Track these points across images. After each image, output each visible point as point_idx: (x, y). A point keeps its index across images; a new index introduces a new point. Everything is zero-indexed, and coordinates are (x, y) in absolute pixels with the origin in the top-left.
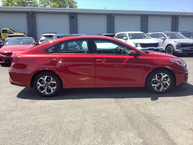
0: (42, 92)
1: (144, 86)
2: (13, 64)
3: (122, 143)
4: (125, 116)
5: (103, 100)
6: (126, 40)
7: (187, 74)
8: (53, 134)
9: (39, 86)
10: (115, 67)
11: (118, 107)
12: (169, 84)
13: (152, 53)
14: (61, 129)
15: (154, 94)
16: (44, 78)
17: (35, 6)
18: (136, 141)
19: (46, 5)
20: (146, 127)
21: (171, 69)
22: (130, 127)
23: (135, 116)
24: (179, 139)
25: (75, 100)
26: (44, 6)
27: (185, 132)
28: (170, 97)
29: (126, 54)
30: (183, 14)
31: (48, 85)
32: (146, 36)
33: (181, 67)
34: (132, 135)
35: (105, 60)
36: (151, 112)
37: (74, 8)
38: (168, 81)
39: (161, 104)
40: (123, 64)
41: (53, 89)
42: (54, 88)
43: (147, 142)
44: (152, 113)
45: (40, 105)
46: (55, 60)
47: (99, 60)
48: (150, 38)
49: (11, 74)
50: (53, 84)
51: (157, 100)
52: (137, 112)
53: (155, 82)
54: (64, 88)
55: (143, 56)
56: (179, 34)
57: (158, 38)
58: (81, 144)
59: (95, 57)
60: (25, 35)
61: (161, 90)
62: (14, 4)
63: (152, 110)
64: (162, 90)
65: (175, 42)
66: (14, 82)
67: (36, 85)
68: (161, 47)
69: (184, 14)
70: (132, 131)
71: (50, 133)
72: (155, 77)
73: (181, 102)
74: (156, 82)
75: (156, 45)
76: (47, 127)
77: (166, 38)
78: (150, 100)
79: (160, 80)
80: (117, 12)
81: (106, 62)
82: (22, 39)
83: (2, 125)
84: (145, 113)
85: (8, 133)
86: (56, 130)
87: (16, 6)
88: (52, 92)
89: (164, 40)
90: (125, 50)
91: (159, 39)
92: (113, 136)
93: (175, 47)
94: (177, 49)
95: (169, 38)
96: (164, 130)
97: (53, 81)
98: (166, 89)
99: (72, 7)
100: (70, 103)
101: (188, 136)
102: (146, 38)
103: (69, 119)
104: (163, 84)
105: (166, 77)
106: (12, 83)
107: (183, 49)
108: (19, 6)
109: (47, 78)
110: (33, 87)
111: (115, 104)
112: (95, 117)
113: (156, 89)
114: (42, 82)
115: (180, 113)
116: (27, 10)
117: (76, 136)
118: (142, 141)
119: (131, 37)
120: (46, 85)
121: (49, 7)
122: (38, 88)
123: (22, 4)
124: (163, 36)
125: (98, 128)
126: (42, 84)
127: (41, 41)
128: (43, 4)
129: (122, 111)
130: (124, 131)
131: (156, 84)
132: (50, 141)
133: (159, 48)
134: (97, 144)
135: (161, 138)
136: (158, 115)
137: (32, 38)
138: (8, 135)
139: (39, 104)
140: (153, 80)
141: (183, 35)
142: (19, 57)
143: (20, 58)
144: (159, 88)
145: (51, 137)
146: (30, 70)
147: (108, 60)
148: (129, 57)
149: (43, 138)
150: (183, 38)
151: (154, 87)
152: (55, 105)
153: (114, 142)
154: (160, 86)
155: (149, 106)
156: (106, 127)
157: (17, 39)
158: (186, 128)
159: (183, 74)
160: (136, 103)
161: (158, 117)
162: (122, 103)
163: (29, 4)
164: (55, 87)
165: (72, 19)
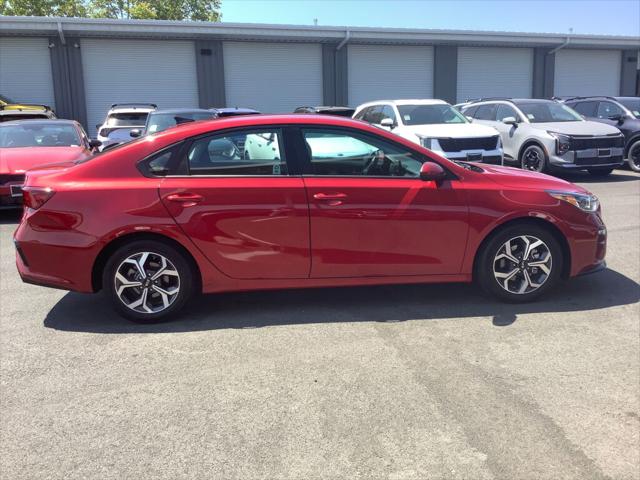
0: (132, 306)
1: (470, 279)
2: (28, 213)
3: (421, 466)
4: (419, 378)
5: (340, 328)
6: (392, 126)
7: (603, 238)
8: (189, 447)
9: (122, 288)
10: (364, 217)
11: (392, 348)
12: (548, 271)
13: (491, 171)
14: (213, 428)
15: (503, 305)
16: (138, 258)
17: (74, 12)
18: (465, 461)
19: (114, 9)
20: (490, 413)
21: (552, 220)
22: (437, 415)
23: (449, 378)
24: (598, 448)
25: (245, 331)
26: (107, 15)
27: (617, 425)
28: (553, 314)
29: (406, 176)
30: (568, 41)
31: (152, 283)
32: (457, 112)
33: (586, 214)
34: (448, 440)
35: (341, 195)
36: (499, 363)
37: (210, 22)
38: (546, 261)
39: (529, 335)
40: (399, 207)
41: (169, 297)
42: (171, 293)
43: (500, 461)
44: (503, 366)
45: (128, 351)
46: (175, 197)
47: (322, 195)
48: (470, 122)
49: (23, 248)
50: (167, 280)
51: (514, 325)
52: (453, 364)
53: (502, 264)
54: (204, 291)
55: (464, 181)
56: (560, 107)
57: (494, 119)
58: (286, 475)
59: (307, 185)
60: (50, 113)
61: (522, 291)
62: (4, 6)
63: (502, 356)
64: (526, 290)
65: (548, 132)
66: (32, 274)
67: (112, 284)
68: (506, 150)
69: (573, 42)
70: (447, 427)
71: (178, 443)
72: (504, 248)
73: (590, 327)
74: (506, 266)
75: (490, 142)
76: (164, 424)
77: (520, 121)
78: (491, 323)
79: (521, 260)
80: (356, 36)
81: (345, 201)
82: (43, 125)
83: (6, 422)
84: (479, 368)
85: (34, 448)
86: (196, 431)
87: (10, 13)
88: (166, 304)
89: (515, 127)
90: (403, 163)
91: (498, 123)
92: (388, 444)
93: (550, 149)
94: (557, 154)
95: (531, 121)
96: (548, 422)
97: (169, 267)
98: (538, 286)
99: (204, 18)
100: (230, 340)
101: (627, 438)
102: (456, 119)
103: (232, 393)
104: (529, 271)
105: (540, 249)
106: (26, 279)
107: (576, 154)
108: (22, 13)
109: (149, 259)
110: (101, 288)
111: (381, 341)
112: (320, 384)
113: (506, 288)
114: (131, 271)
115: (590, 364)
116: (49, 27)
117: (267, 450)
118: (483, 457)
119: (407, 118)
120: (144, 281)
121: (125, 17)
122: (119, 293)
123: (32, 8)
124: (511, 113)
125: (336, 421)
126: (131, 278)
127: (105, 133)
128: (102, 7)
129: (407, 364)
130: (421, 428)
131: (506, 270)
132: (179, 471)
133: (499, 152)
134: (338, 473)
135: (543, 446)
136: (523, 372)
137: (74, 122)
138: (34, 457)
139: (125, 349)
140: (497, 258)
141: (573, 108)
142: (48, 190)
143: (54, 193)
144: (516, 283)
145: (182, 456)
146: (91, 232)
147: (353, 195)
148: (421, 184)
149: (157, 462)
150: (575, 120)
151: (502, 280)
152: (181, 349)
153: (394, 467)
154: (520, 278)
155: (492, 345)
156: (360, 416)
157: (26, 127)
158: (617, 412)
159: (592, 237)
160: (448, 334)
161: (523, 379)
162: (403, 337)
163: (55, 8)
164: (177, 290)
165: (207, 58)
